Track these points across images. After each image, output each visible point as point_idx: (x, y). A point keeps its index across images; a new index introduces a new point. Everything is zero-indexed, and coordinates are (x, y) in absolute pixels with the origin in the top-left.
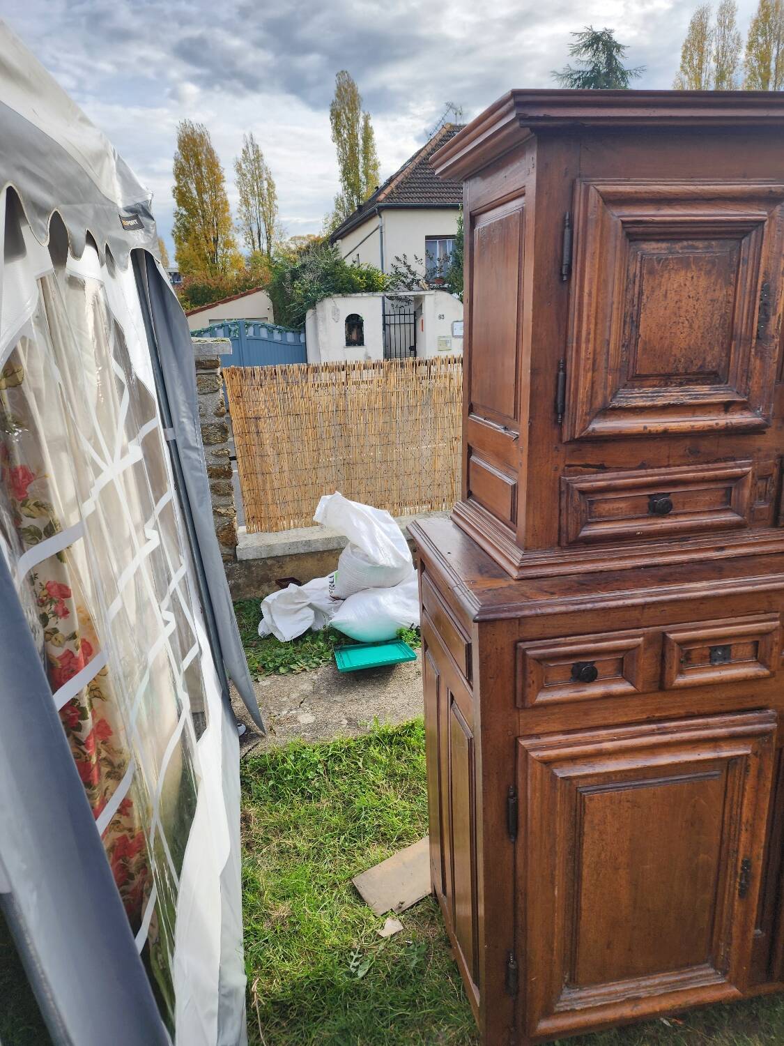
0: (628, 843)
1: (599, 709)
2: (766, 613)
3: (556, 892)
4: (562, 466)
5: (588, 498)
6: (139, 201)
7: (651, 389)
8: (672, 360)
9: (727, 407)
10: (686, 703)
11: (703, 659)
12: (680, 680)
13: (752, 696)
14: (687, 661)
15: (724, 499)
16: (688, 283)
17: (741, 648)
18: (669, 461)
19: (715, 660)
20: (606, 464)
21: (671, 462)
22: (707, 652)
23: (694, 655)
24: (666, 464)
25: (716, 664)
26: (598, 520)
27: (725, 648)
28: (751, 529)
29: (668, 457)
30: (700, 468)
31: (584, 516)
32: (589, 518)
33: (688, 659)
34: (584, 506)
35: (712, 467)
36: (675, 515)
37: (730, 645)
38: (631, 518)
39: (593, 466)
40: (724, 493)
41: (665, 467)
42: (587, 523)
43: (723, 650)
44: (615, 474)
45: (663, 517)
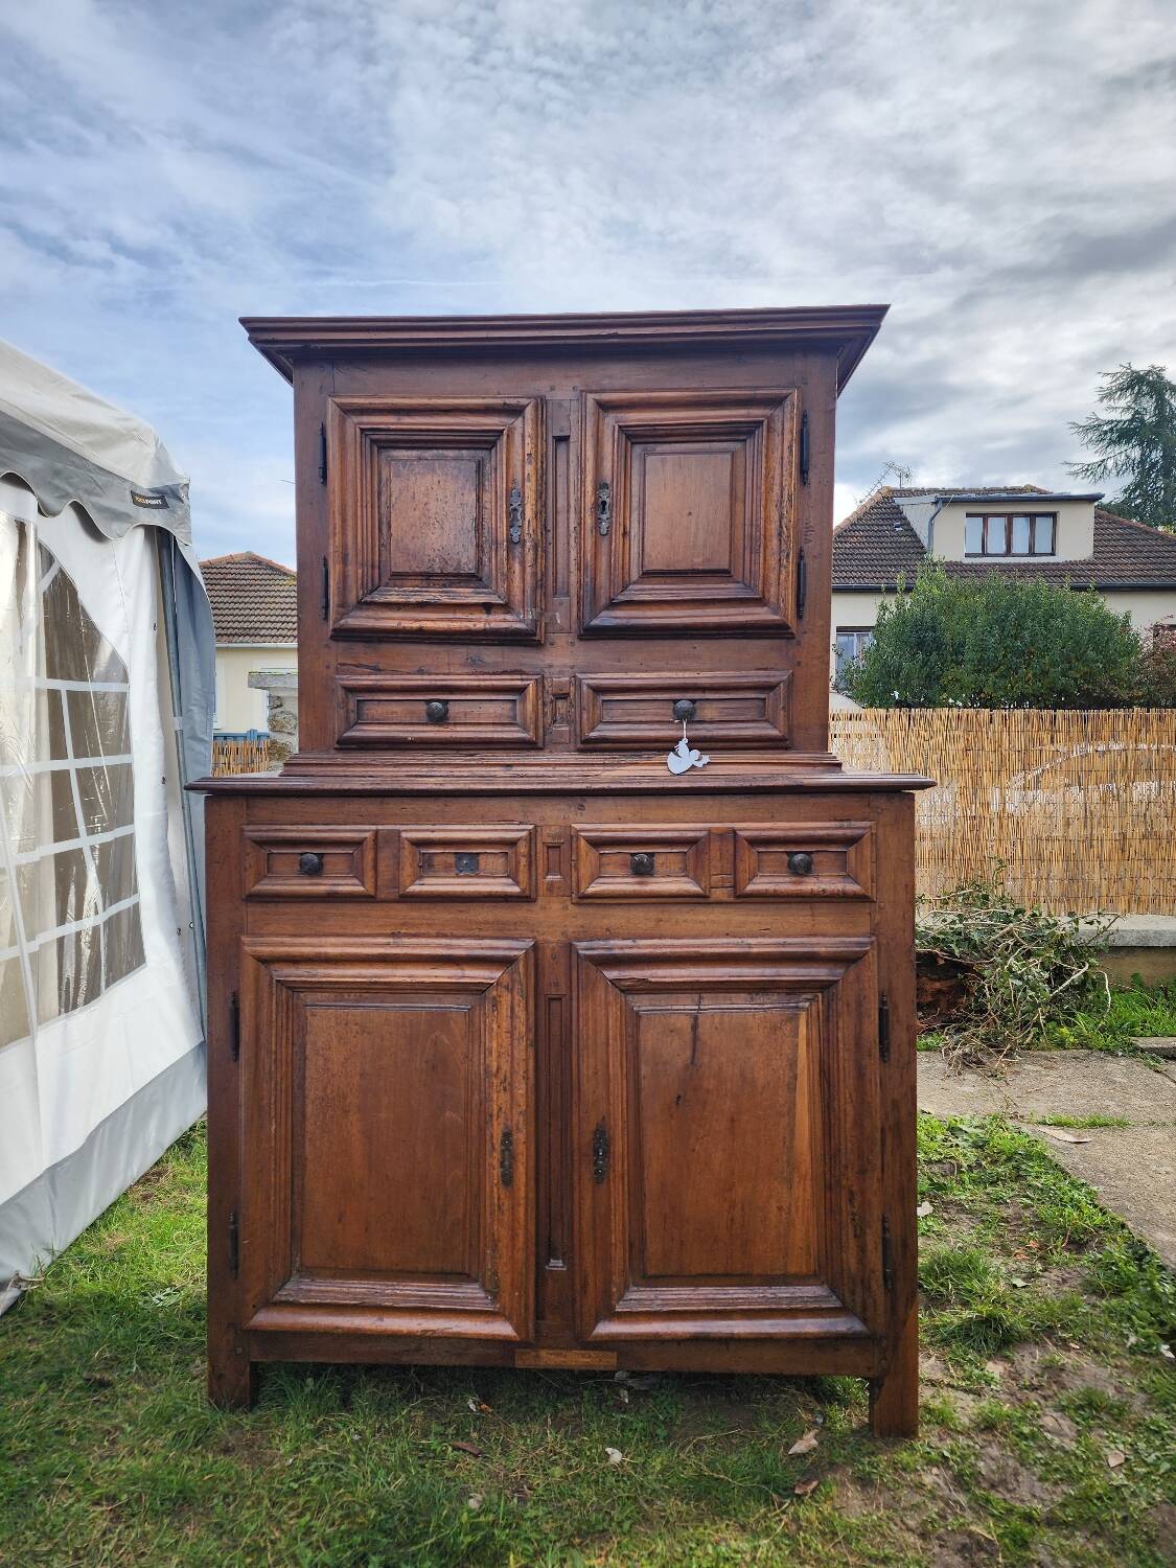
0: (358, 1077)
1: (335, 915)
2: (521, 823)
3: (273, 1127)
4: (333, 664)
5: (357, 696)
6: (169, 483)
7: (411, 589)
8: (426, 559)
9: (488, 608)
10: (436, 922)
11: (447, 868)
12: (415, 888)
13: (515, 923)
14: (426, 867)
15: (511, 714)
16: (436, 487)
17: (491, 859)
18: (449, 668)
19: (461, 871)
20: (380, 666)
21: (451, 670)
22: (452, 860)
23: (437, 860)
24: (447, 671)
25: (461, 874)
26: (369, 721)
27: (472, 855)
28: (551, 752)
29: (449, 664)
30: (481, 677)
31: (353, 716)
32: (358, 719)
33: (431, 866)
34: (352, 706)
35: (493, 677)
36: (455, 724)
37: (478, 854)
38: (405, 724)
39: (367, 667)
40: (509, 706)
41: (444, 674)
42: (356, 724)
43: (471, 860)
44: (388, 677)
45: (440, 725)
